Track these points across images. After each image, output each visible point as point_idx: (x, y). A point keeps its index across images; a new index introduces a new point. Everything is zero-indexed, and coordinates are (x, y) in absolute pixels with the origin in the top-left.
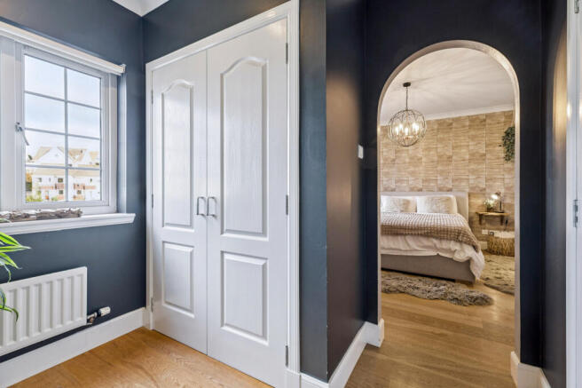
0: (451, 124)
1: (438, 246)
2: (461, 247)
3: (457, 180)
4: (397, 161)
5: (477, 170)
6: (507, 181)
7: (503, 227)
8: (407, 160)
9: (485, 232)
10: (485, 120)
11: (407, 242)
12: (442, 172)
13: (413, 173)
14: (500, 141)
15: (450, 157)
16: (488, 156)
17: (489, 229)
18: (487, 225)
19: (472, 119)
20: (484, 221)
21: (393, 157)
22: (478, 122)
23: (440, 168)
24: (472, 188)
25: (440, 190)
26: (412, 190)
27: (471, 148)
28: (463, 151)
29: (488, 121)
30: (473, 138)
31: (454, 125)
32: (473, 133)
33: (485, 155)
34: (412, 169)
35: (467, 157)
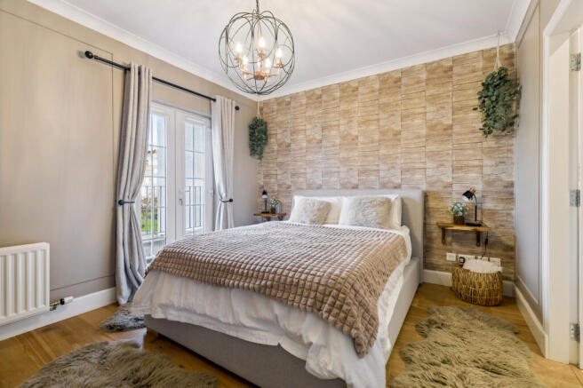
0: (399, 80)
1: (283, 323)
2: (326, 336)
3: (407, 170)
4: (324, 143)
5: (438, 153)
6: (487, 170)
7: (480, 249)
8: (338, 141)
9: (451, 257)
10: (451, 69)
11: (231, 305)
12: (387, 157)
13: (345, 161)
14: (477, 102)
15: (397, 134)
16: (456, 129)
17: (458, 252)
18: (455, 246)
19: (431, 68)
20: (449, 239)
21: (318, 137)
22: (442, 73)
23: (383, 151)
24: (431, 184)
25: (384, 186)
26: (344, 186)
27: (429, 116)
28: (417, 121)
29: (457, 70)
30: (433, 99)
31: (404, 81)
32: (431, 91)
33: (451, 127)
34: (343, 154)
35: (424, 132)
